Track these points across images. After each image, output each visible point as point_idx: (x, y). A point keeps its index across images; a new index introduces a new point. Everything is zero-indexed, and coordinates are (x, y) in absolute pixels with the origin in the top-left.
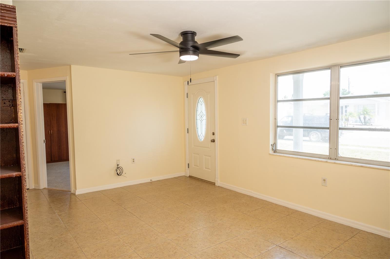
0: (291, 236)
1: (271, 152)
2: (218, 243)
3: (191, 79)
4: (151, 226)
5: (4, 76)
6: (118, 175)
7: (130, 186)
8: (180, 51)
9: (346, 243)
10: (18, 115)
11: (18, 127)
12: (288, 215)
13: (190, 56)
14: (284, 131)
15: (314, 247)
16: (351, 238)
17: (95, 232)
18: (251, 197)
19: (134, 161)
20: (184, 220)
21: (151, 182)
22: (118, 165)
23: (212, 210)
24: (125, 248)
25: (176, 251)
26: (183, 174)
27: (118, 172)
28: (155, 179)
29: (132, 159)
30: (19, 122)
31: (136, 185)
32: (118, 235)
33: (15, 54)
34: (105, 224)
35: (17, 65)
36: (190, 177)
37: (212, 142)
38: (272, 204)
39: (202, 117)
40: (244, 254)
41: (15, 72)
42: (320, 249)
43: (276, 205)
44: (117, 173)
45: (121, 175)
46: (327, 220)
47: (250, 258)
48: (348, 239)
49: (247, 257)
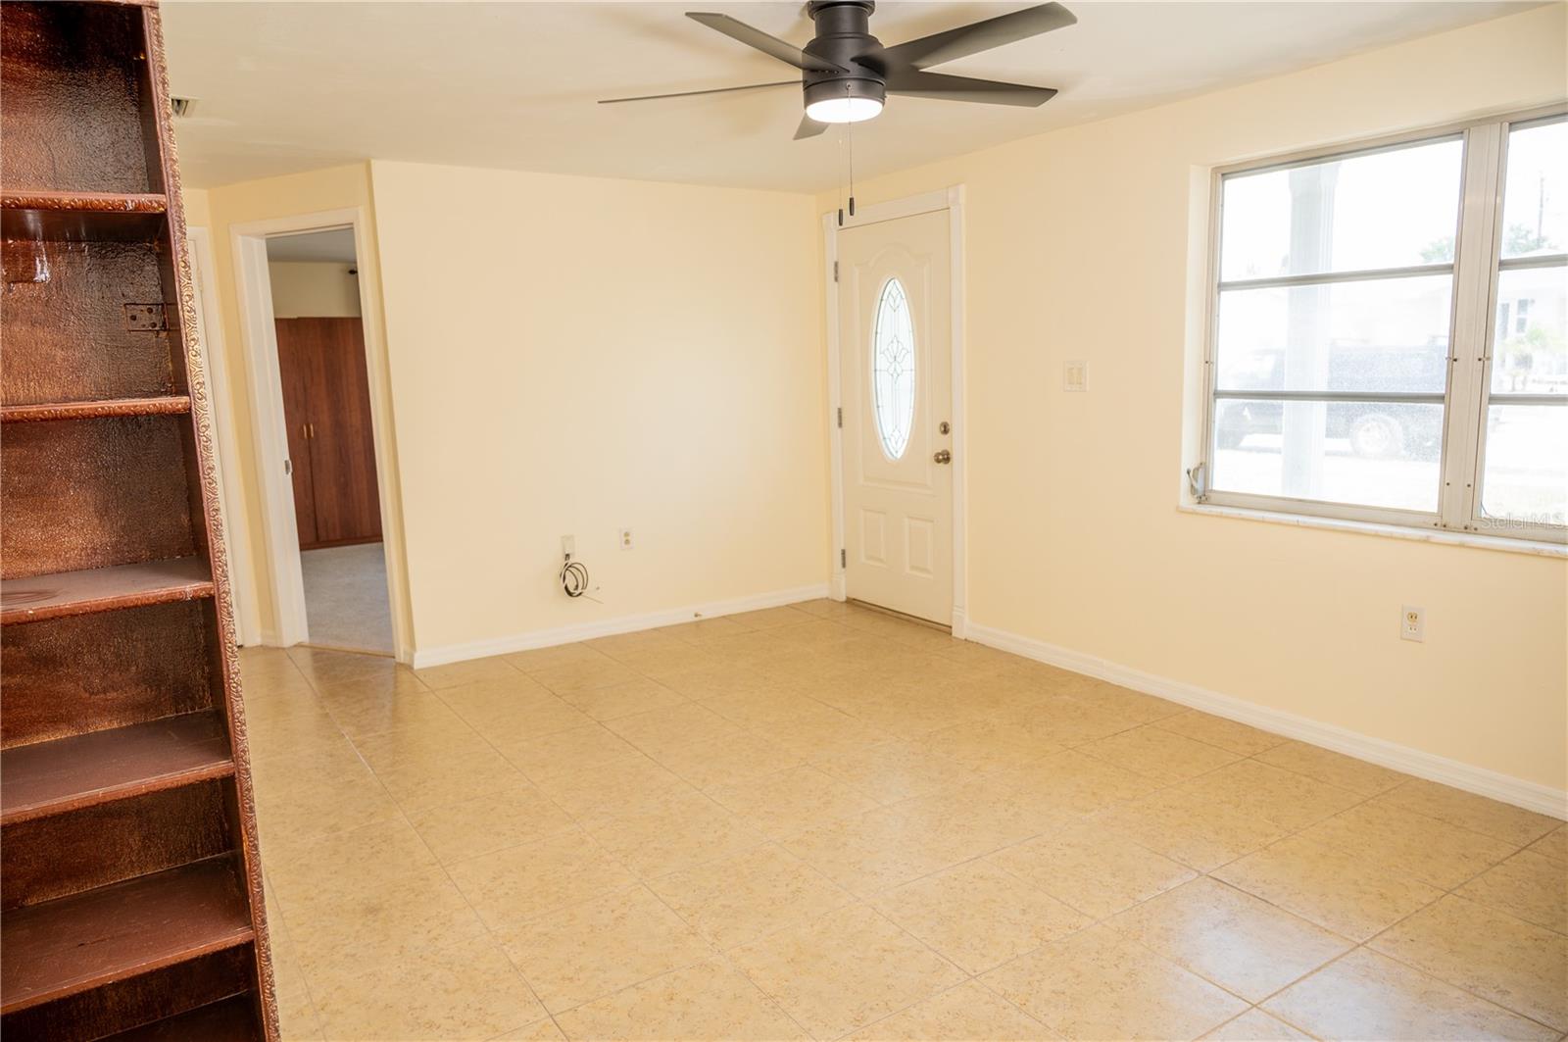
0: (1262, 840)
1: (1186, 501)
2: (965, 859)
3: (851, 200)
4: (700, 790)
5: (125, 208)
6: (570, 594)
8: (805, 82)
9: (1495, 873)
10: (186, 361)
11: (190, 409)
12: (1249, 758)
13: (847, 100)
14: (1246, 412)
15: (1356, 883)
16: (1519, 852)
17: (492, 810)
18: (1098, 685)
19: (627, 542)
20: (830, 769)
21: (698, 624)
22: (568, 556)
23: (938, 731)
24: (605, 871)
25: (800, 885)
26: (819, 590)
27: (571, 582)
28: (709, 612)
29: (623, 534)
30: (190, 390)
31: (638, 633)
32: (578, 820)
33: (160, 117)
34: (529, 780)
35: (168, 165)
36: (851, 602)
37: (938, 461)
38: (1185, 710)
39: (898, 360)
40: (1069, 905)
41: (164, 193)
42: (1383, 891)
43: (1203, 715)
44: (566, 588)
45: (580, 594)
46: (1417, 779)
47: (1092, 918)
48: (1502, 856)
49: (1081, 914)
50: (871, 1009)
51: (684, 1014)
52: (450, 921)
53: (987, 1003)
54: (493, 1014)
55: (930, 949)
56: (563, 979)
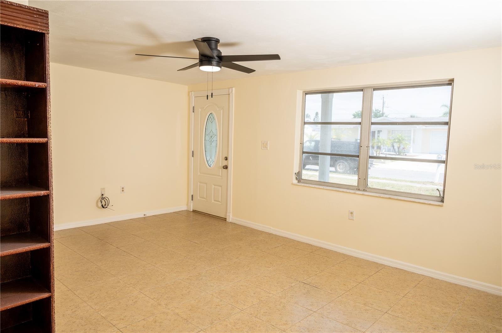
0: (315, 273)
1: (295, 182)
2: (237, 281)
3: (212, 93)
4: (154, 266)
5: (35, 86)
6: (103, 207)
7: (117, 222)
9: (370, 278)
10: (48, 128)
11: (47, 142)
12: (311, 253)
13: (212, 66)
14: (311, 158)
15: (338, 282)
16: (376, 273)
17: (86, 274)
18: (270, 234)
19: (123, 191)
20: (194, 259)
21: (144, 218)
22: (103, 195)
23: (225, 248)
24: (128, 290)
25: (190, 290)
26: (184, 208)
27: (104, 203)
28: (149, 214)
29: (121, 188)
30: (48, 137)
31: (125, 220)
32: (116, 276)
33: (47, 62)
34: (96, 265)
35: (48, 75)
36: (194, 211)
37: (224, 168)
38: (293, 241)
39: (212, 137)
40: (266, 291)
41: (46, 83)
42: (345, 283)
43: (299, 242)
44: (102, 205)
45: (107, 207)
46: (353, 257)
47: (273, 294)
48: (372, 274)
49: (269, 293)
50: (215, 320)
51: (160, 326)
52: (78, 306)
53: (247, 316)
54: (99, 330)
55: (229, 304)
56: (120, 319)
